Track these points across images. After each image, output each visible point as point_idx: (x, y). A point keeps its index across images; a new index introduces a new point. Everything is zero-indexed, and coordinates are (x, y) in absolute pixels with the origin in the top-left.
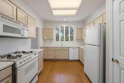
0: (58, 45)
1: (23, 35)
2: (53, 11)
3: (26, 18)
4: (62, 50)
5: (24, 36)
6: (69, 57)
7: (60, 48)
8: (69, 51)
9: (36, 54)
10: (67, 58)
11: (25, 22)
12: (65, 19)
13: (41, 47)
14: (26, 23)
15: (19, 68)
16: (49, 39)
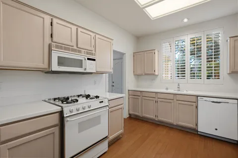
0: (167, 89)
1: (85, 69)
2: (148, 9)
3: (93, 41)
4: (175, 100)
5: (88, 71)
6: (197, 125)
7: (171, 97)
8: (197, 107)
9: (103, 102)
10: (192, 126)
11: (91, 46)
12: (186, 20)
13: (129, 90)
14: (93, 49)
15: (68, 119)
16: (146, 74)
